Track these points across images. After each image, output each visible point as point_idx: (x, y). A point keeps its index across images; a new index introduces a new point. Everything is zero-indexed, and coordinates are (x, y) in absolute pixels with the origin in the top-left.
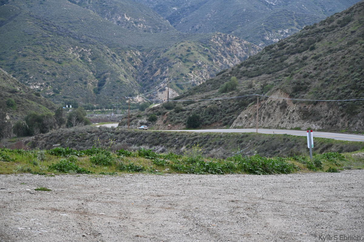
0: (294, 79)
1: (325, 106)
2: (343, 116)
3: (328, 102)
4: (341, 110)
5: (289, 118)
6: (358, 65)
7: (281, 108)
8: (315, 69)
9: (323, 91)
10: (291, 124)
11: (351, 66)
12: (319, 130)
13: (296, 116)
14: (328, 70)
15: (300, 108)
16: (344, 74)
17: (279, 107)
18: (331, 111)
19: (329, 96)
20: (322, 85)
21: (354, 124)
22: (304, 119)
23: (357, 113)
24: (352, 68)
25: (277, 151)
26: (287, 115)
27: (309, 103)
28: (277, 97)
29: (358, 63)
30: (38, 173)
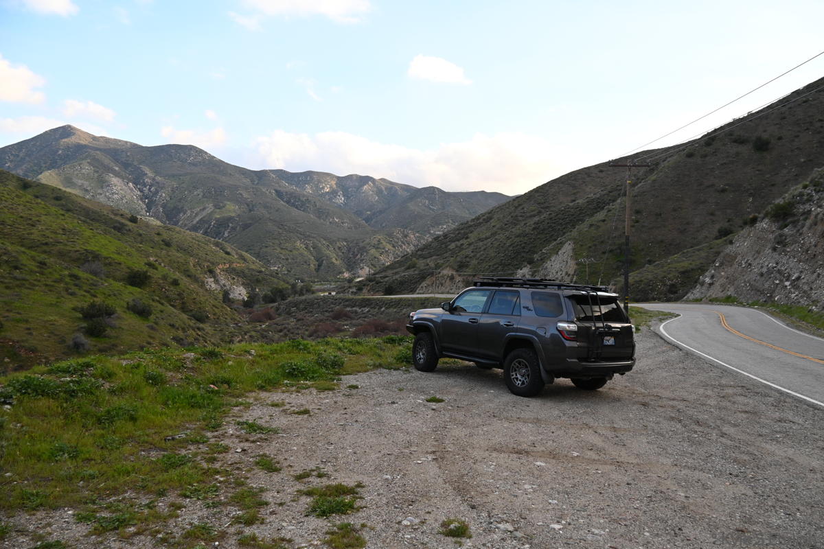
0: (459, 259)
5: (456, 287)
6: (502, 249)
7: (450, 280)
8: (472, 252)
9: (479, 267)
13: (461, 285)
14: (482, 253)
15: (464, 279)
16: (493, 255)
17: (449, 278)
20: (478, 263)
24: (498, 251)
26: (454, 284)
27: (470, 275)
28: (447, 272)
29: (502, 247)
30: (392, 368)
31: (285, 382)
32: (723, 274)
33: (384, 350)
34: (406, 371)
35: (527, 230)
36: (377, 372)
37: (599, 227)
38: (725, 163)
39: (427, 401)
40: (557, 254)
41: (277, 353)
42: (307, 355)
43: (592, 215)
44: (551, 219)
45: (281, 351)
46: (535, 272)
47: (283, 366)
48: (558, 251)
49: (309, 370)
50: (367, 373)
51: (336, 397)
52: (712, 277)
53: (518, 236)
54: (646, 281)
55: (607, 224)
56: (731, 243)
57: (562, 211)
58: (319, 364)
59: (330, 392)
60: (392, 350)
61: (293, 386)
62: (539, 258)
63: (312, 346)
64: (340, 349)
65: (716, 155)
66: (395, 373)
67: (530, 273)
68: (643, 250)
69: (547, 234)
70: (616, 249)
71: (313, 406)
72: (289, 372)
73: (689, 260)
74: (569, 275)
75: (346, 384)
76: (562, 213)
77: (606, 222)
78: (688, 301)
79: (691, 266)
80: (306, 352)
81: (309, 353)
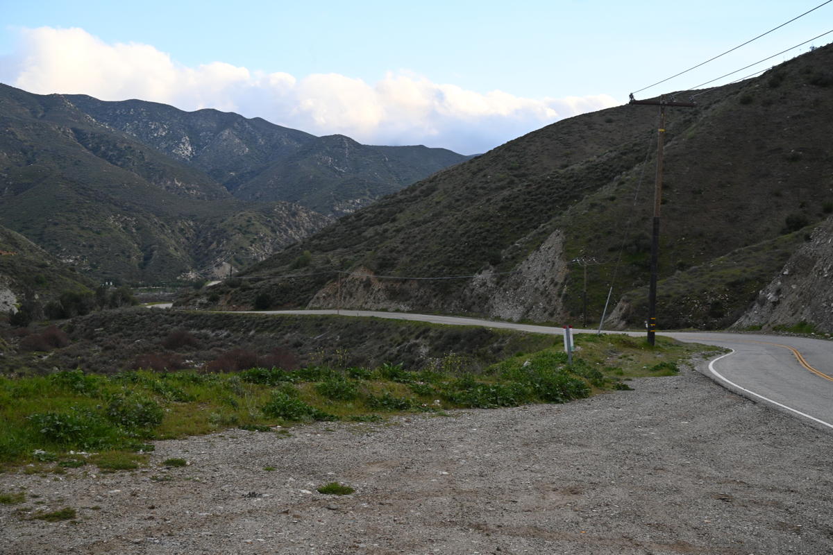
0: (379, 254)
1: (415, 285)
2: (435, 296)
3: (419, 280)
4: (434, 290)
5: (374, 298)
6: (451, 239)
7: (364, 287)
8: (402, 243)
9: (413, 267)
10: (376, 306)
11: (443, 240)
12: (409, 312)
13: (382, 295)
14: (417, 244)
15: (387, 287)
16: (435, 248)
17: (362, 285)
18: (421, 290)
19: (420, 273)
20: (411, 261)
21: (449, 304)
22: (390, 299)
23: (451, 292)
24: (444, 242)
25: (364, 335)
26: (371, 294)
27: (397, 281)
28: (360, 274)
29: (451, 236)
30: (255, 428)
31: (37, 452)
32: (794, 287)
33: (243, 395)
34: (282, 432)
35: (491, 210)
36: (227, 434)
37: (603, 208)
38: (799, 116)
39: (321, 492)
40: (538, 249)
41: (27, 397)
42: (91, 401)
43: (593, 189)
44: (529, 193)
45: (36, 392)
46: (502, 277)
47: (36, 421)
48: (539, 246)
49: (90, 428)
50: (206, 437)
51: (137, 483)
52: (778, 292)
53: (476, 220)
54: (674, 296)
55: (616, 205)
56: (808, 238)
57: (548, 181)
58: (112, 419)
59: (127, 474)
60: (257, 396)
61: (51, 461)
62: (509, 256)
63: (104, 384)
64: (158, 391)
65: (785, 103)
66: (260, 436)
67: (495, 279)
68: (671, 247)
69: (522, 217)
70: (630, 245)
71: (86, 502)
72: (48, 433)
73: (742, 265)
74: (556, 285)
75: (162, 457)
76: (547, 184)
77: (615, 201)
78: (740, 330)
79: (746, 275)
80: (88, 394)
81: (95, 396)
